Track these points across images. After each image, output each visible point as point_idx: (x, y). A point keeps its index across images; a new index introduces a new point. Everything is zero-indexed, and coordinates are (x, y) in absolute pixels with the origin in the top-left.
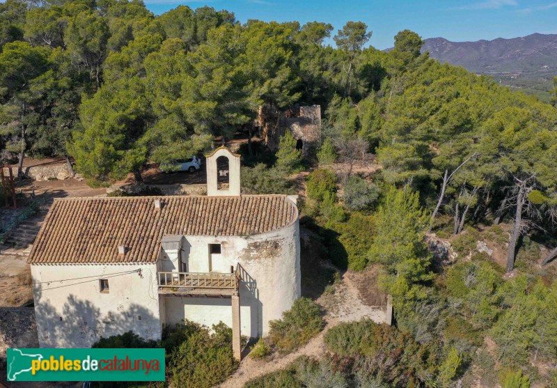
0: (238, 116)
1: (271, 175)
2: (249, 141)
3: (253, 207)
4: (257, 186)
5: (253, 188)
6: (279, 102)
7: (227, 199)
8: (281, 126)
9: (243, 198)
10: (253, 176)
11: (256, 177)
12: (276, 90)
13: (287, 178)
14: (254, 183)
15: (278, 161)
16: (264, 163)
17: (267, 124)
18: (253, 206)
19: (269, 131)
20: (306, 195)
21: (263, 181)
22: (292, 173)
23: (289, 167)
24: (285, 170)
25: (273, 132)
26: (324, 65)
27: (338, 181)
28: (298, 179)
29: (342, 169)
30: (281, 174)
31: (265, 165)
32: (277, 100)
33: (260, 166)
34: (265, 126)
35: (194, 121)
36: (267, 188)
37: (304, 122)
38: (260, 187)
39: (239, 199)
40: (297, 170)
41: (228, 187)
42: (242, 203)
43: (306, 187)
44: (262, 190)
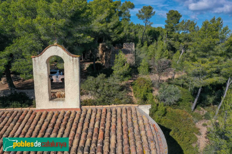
0: (84, 36)
1: (110, 82)
2: (94, 63)
3: (96, 126)
4: (99, 90)
5: (97, 91)
6: (112, 38)
7: (62, 112)
8: (112, 54)
9: (84, 110)
10: (97, 83)
11: (99, 83)
12: (110, 31)
13: (120, 84)
14: (97, 87)
15: (114, 72)
16: (104, 74)
17: (104, 53)
18: (97, 123)
19: (106, 57)
20: (133, 95)
21: (104, 86)
22: (123, 81)
23: (122, 76)
24: (119, 78)
25: (109, 57)
26: (130, 30)
27: (153, 85)
28: (127, 84)
29: (154, 77)
30: (117, 81)
31: (105, 75)
32: (111, 36)
33: (101, 76)
34: (103, 54)
35: (47, 38)
36: (107, 92)
37: (126, 52)
38: (102, 91)
39: (78, 112)
40: (127, 79)
41: (64, 96)
42: (82, 119)
43: (132, 90)
44: (103, 93)
